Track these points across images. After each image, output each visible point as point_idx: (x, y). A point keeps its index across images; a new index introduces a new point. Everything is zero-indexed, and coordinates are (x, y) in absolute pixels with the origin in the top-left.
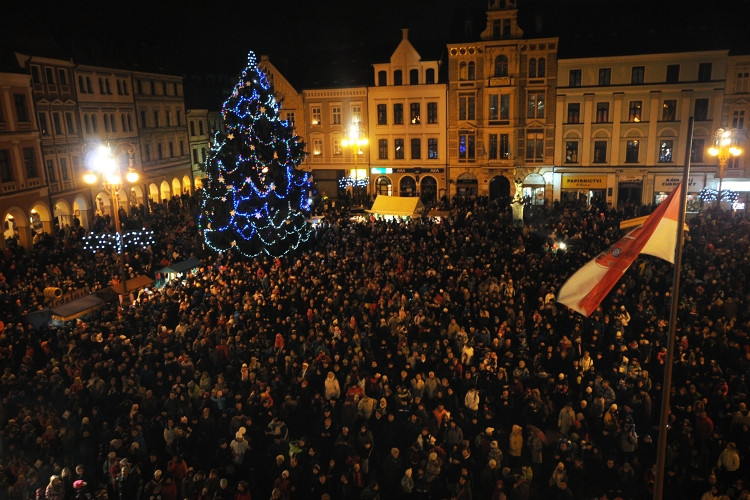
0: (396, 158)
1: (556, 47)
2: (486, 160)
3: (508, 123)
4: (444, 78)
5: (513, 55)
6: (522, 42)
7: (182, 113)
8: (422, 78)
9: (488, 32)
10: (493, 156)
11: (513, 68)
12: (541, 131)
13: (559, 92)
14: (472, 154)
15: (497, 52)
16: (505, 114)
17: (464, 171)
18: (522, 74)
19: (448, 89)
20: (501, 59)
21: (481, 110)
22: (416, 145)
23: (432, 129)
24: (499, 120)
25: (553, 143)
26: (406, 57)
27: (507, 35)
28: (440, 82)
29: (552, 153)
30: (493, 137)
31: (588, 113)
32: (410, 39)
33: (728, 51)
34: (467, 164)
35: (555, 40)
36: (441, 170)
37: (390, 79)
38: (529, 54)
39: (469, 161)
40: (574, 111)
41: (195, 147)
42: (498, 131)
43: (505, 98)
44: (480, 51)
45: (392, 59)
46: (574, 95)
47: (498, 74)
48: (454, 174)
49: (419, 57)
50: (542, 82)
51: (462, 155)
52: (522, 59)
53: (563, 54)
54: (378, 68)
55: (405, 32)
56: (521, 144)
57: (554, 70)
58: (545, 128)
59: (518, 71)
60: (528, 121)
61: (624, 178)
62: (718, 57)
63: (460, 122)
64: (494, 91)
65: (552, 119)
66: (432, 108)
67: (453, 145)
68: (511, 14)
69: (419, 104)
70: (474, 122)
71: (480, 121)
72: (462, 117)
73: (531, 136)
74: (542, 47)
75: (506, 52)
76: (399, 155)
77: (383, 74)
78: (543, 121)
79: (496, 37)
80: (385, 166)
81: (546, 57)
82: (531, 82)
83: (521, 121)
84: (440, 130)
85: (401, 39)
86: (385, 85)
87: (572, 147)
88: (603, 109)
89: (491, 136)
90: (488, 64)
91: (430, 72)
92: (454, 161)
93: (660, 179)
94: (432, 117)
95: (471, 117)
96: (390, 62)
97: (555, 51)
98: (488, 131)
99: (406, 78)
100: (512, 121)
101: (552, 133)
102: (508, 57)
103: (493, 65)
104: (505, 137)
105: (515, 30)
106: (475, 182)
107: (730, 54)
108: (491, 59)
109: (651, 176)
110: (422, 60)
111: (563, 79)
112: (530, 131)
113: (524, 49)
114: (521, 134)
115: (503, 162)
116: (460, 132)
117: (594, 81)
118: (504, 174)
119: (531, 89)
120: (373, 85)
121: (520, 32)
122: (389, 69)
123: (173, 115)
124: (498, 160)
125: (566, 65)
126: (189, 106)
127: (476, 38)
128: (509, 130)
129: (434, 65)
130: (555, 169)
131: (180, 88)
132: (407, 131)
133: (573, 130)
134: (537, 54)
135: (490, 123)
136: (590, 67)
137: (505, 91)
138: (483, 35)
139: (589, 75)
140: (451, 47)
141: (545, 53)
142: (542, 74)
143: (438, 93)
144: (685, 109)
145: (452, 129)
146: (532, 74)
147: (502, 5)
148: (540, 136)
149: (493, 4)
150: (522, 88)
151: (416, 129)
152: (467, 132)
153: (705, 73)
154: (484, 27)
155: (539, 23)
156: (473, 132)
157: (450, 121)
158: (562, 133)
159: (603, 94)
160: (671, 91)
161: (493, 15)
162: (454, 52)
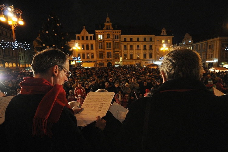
0: (83, 58)
2: (106, 58)
3: (111, 49)
6: (113, 31)
8: (89, 38)
9: (105, 28)
10: (108, 57)
11: (111, 36)
12: (118, 51)
13: (122, 43)
14: (102, 57)
15: (107, 33)
17: (100, 61)
18: (113, 38)
19: (96, 41)
20: (108, 35)
21: (104, 46)
23: (92, 51)
24: (109, 48)
25: (121, 54)
26: (85, 33)
27: (109, 29)
28: (94, 39)
30: (108, 53)
31: (128, 47)
32: (85, 29)
33: (154, 35)
34: (101, 60)
35: (120, 31)
36: (95, 61)
37: (81, 38)
38: (115, 34)
40: (125, 47)
41: (20, 55)
42: (109, 51)
43: (110, 43)
44: (103, 32)
45: (81, 33)
46: (125, 43)
47: (108, 38)
48: (98, 62)
49: (88, 33)
51: (100, 57)
52: (113, 35)
53: (123, 33)
54: (77, 35)
55: (84, 27)
56: (114, 54)
57: (120, 38)
60: (115, 49)
61: (137, 62)
63: (99, 49)
64: (107, 42)
65: (121, 49)
66: (92, 46)
67: (98, 55)
68: (110, 24)
69: (88, 45)
70: (103, 49)
72: (100, 48)
73: (116, 53)
74: (118, 32)
75: (109, 33)
77: (79, 37)
78: (119, 49)
79: (107, 29)
80: (80, 60)
83: (114, 49)
84: (94, 51)
86: (79, 40)
87: (125, 55)
88: (131, 46)
89: (107, 52)
90: (105, 35)
91: (91, 37)
92: (98, 59)
93: (144, 62)
94: (92, 48)
95: (102, 48)
96: (80, 34)
97: (120, 33)
98: (107, 51)
99: (85, 38)
100: (112, 49)
101: (121, 52)
102: (110, 34)
104: (110, 52)
105: (111, 28)
106: (104, 64)
107: (155, 36)
109: (142, 61)
110: (89, 34)
111: (123, 40)
112: (116, 52)
113: (113, 32)
114: (114, 52)
115: (110, 58)
116: (99, 52)
117: (129, 40)
118: (110, 62)
120: (76, 40)
121: (113, 28)
124: (109, 58)
125: (123, 37)
127: (102, 29)
128: (112, 51)
129: (92, 35)
132: (85, 51)
133: (125, 51)
134: (117, 34)
135: (107, 49)
136: (128, 37)
137: (110, 42)
138: (104, 28)
139: (128, 39)
140: (96, 31)
141: (118, 34)
142: (118, 38)
143: (93, 42)
144: (148, 47)
145: (97, 51)
146: (116, 39)
147: (108, 22)
148: (118, 53)
149: (106, 21)
150: (113, 41)
151: (88, 51)
152: (101, 52)
153: (151, 40)
154: (104, 27)
155: (116, 27)
156: (102, 52)
157: (97, 49)
158: (123, 52)
159: (131, 43)
160: (145, 43)
161: (106, 24)
162: (97, 32)
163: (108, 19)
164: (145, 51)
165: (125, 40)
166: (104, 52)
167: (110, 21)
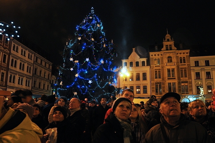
1: (189, 53)
3: (175, 79)
4: (148, 64)
5: (174, 55)
7: (50, 76)
8: (140, 64)
9: (164, 48)
11: (174, 60)
12: (187, 82)
13: (191, 68)
15: (168, 55)
16: (174, 76)
19: (150, 68)
20: (169, 57)
21: (163, 75)
23: (145, 82)
24: (171, 77)
25: (192, 86)
27: (171, 49)
28: (147, 65)
29: (192, 90)
30: (169, 84)
31: (203, 75)
32: (136, 52)
35: (188, 51)
37: (128, 64)
38: (179, 56)
39: (160, 94)
40: (198, 75)
42: (171, 81)
43: (173, 70)
44: (161, 55)
45: (129, 58)
46: (197, 69)
49: (139, 57)
50: (185, 65)
51: (157, 91)
52: (177, 57)
53: (192, 54)
54: (124, 61)
55: (134, 49)
56: (179, 87)
57: (189, 61)
58: (188, 81)
59: (176, 61)
60: (181, 78)
63: (155, 80)
65: (190, 78)
66: (144, 75)
68: (172, 43)
69: (139, 74)
70: (161, 79)
71: (163, 79)
72: (156, 78)
73: (183, 84)
74: (184, 53)
75: (171, 55)
78: (187, 78)
79: (167, 50)
81: (185, 57)
82: (181, 65)
83: (179, 79)
84: (148, 83)
88: (208, 74)
90: (165, 59)
91: (143, 62)
94: (145, 78)
95: (160, 78)
97: (188, 54)
98: (168, 82)
99: (134, 64)
101: (191, 83)
102: (172, 57)
103: (167, 59)
104: (174, 84)
105: (173, 47)
108: (166, 57)
111: (193, 64)
112: (182, 82)
113: (177, 54)
114: (179, 83)
116: (156, 83)
117: (204, 64)
119: (181, 67)
121: (176, 48)
122: (128, 61)
123: (47, 74)
125: (193, 59)
127: (159, 50)
128: (176, 81)
129: (145, 60)
130: (194, 96)
131: (51, 67)
132: (134, 83)
133: (198, 81)
134: (182, 56)
135: (168, 79)
136: (202, 59)
137: (173, 67)
138: (162, 49)
139: (202, 63)
140: (151, 53)
141: (185, 55)
142: (184, 62)
143: (147, 69)
145: (152, 82)
146: (181, 62)
147: (168, 40)
148: (186, 84)
149: (165, 40)
150: (178, 67)
151: (138, 82)
152: (158, 83)
154: (162, 47)
156: (161, 83)
157: (152, 79)
158: (194, 83)
159: (208, 69)
161: (165, 43)
162: (152, 55)
163: (168, 36)
165: (197, 64)
166: (164, 84)
167: (171, 39)
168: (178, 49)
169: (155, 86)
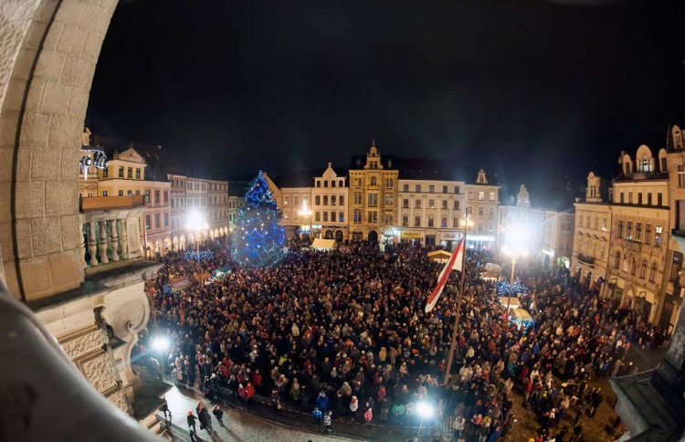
0: (324, 221)
1: (398, 174)
2: (366, 223)
3: (377, 207)
4: (347, 185)
5: (379, 176)
6: (383, 171)
7: (227, 198)
8: (337, 184)
9: (367, 166)
10: (370, 221)
11: (379, 182)
12: (391, 211)
13: (399, 194)
14: (360, 220)
15: (371, 175)
16: (376, 202)
17: (356, 228)
18: (383, 185)
19: (349, 190)
20: (373, 178)
21: (364, 200)
22: (333, 215)
23: (341, 207)
24: (373, 205)
25: (397, 216)
26: (330, 174)
27: (376, 167)
28: (345, 187)
29: (397, 221)
30: (370, 212)
31: (412, 204)
32: (332, 167)
33: (465, 182)
34: (358, 225)
35: (397, 171)
36: (345, 227)
37: (322, 184)
38: (386, 177)
39: (359, 223)
40: (406, 202)
42: (372, 210)
43: (376, 196)
44: (364, 174)
45: (323, 175)
46: (406, 196)
47: (372, 185)
48: (352, 229)
49: (336, 175)
50: (392, 189)
51: (355, 220)
52: (383, 178)
53: (401, 177)
54: (317, 179)
55: (330, 164)
56: (383, 216)
57: (397, 184)
58: (394, 209)
59: (381, 184)
60: (386, 206)
61: (428, 233)
62: (461, 184)
63: (354, 205)
64: (370, 192)
65: (396, 205)
66: (342, 198)
67: (351, 215)
68: (378, 159)
69: (335, 196)
70: (361, 205)
71: (364, 205)
72: (356, 203)
73: (387, 213)
74: (391, 174)
75: (376, 175)
76: (326, 219)
77: (319, 182)
78: (393, 206)
79: (371, 168)
80: (318, 225)
82: (387, 189)
83: (383, 206)
84: (345, 208)
85: (327, 167)
86: (320, 187)
87: (406, 219)
88: (418, 202)
90: (368, 180)
91: (341, 182)
92: (352, 223)
93: (443, 234)
94: (342, 202)
95: (360, 203)
96: (322, 177)
97: (397, 176)
98: (368, 209)
99: (330, 184)
100: (379, 205)
101: (396, 212)
102: (377, 177)
103: (370, 180)
104: (375, 213)
105: (380, 166)
107: (466, 184)
108: (369, 178)
109: (439, 233)
110: (338, 176)
111: (401, 188)
112: (387, 211)
113: (383, 174)
114: (383, 212)
115: (375, 224)
116: (354, 210)
117: (414, 190)
118: (375, 230)
119: (387, 192)
120: (314, 187)
121: (382, 167)
122: (322, 180)
123: (222, 199)
124: (372, 223)
125: (402, 182)
126: (230, 195)
127: (362, 168)
128: (377, 210)
129: (343, 179)
130: (398, 228)
131: (227, 187)
132: (329, 208)
133: (406, 210)
134: (389, 177)
135: (369, 206)
136: (412, 183)
137: (376, 192)
138: (365, 167)
139: (412, 188)
140: (351, 172)
141: (393, 177)
142: (392, 186)
143: (345, 191)
144: (451, 205)
145: (351, 208)
146: (387, 186)
147: (374, 155)
149: (369, 154)
150: (383, 191)
151: (333, 207)
152: (358, 210)
153: (457, 190)
154: (365, 164)
155: (390, 163)
156: (360, 210)
157: (350, 204)
158: (401, 212)
159: (418, 196)
160: (445, 197)
161: (369, 159)
162: (352, 174)
163: (374, 150)
164: (445, 212)
165: (406, 189)
166: (364, 212)
167: (378, 154)
168: (386, 168)
169: (353, 214)
